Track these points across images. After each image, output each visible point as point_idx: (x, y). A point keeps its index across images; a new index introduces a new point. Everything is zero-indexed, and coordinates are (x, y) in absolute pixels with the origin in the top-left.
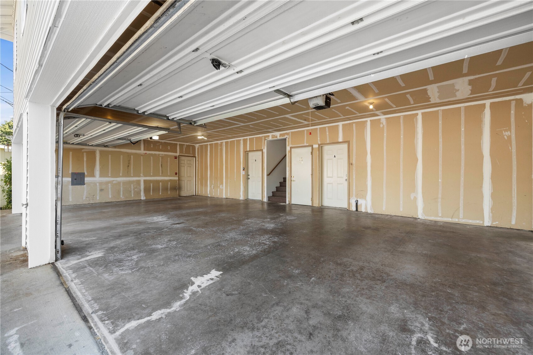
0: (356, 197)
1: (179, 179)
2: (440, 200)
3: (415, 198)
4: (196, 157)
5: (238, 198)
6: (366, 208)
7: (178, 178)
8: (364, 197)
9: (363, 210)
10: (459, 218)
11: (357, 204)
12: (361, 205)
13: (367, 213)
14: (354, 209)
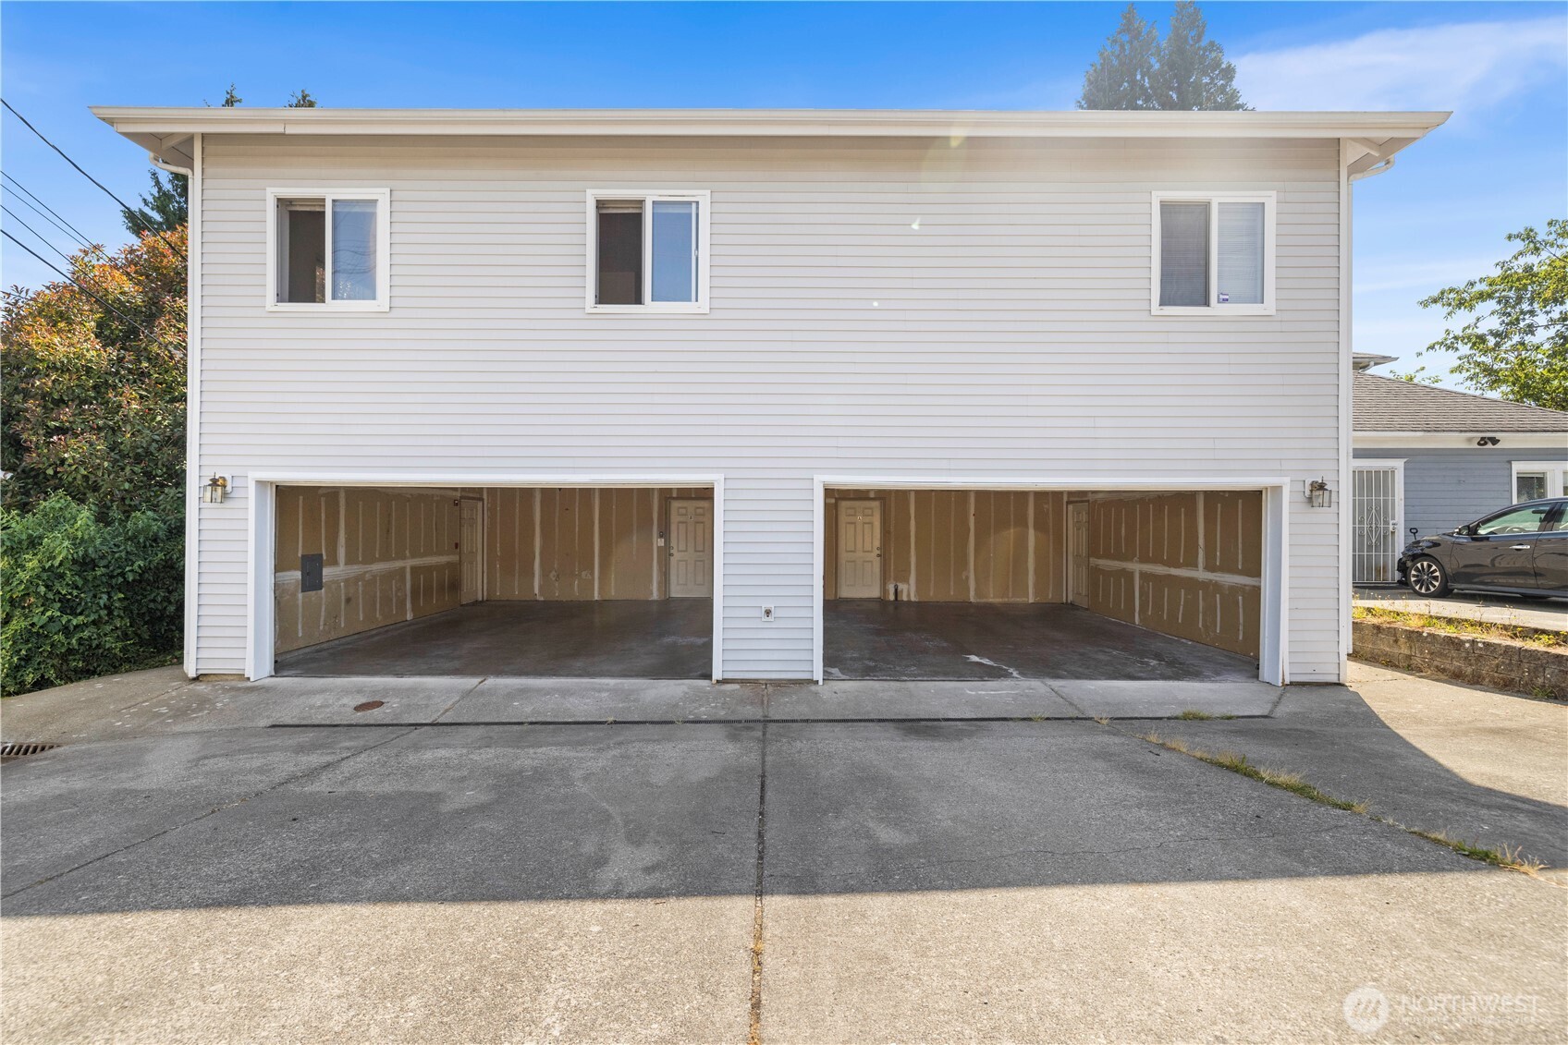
0: (895, 580)
1: (460, 561)
2: (991, 578)
3: (967, 578)
4: (483, 500)
5: (642, 597)
6: (909, 595)
7: (458, 558)
8: (906, 580)
9: (905, 599)
10: (1008, 597)
11: (896, 590)
12: (902, 591)
13: (909, 602)
14: (892, 597)
